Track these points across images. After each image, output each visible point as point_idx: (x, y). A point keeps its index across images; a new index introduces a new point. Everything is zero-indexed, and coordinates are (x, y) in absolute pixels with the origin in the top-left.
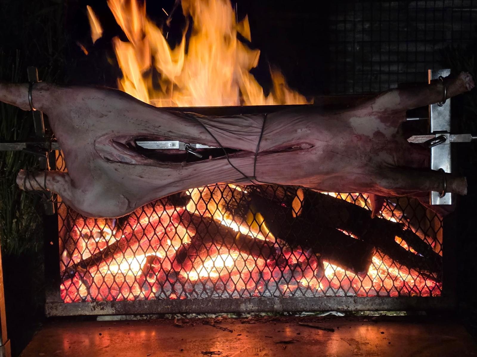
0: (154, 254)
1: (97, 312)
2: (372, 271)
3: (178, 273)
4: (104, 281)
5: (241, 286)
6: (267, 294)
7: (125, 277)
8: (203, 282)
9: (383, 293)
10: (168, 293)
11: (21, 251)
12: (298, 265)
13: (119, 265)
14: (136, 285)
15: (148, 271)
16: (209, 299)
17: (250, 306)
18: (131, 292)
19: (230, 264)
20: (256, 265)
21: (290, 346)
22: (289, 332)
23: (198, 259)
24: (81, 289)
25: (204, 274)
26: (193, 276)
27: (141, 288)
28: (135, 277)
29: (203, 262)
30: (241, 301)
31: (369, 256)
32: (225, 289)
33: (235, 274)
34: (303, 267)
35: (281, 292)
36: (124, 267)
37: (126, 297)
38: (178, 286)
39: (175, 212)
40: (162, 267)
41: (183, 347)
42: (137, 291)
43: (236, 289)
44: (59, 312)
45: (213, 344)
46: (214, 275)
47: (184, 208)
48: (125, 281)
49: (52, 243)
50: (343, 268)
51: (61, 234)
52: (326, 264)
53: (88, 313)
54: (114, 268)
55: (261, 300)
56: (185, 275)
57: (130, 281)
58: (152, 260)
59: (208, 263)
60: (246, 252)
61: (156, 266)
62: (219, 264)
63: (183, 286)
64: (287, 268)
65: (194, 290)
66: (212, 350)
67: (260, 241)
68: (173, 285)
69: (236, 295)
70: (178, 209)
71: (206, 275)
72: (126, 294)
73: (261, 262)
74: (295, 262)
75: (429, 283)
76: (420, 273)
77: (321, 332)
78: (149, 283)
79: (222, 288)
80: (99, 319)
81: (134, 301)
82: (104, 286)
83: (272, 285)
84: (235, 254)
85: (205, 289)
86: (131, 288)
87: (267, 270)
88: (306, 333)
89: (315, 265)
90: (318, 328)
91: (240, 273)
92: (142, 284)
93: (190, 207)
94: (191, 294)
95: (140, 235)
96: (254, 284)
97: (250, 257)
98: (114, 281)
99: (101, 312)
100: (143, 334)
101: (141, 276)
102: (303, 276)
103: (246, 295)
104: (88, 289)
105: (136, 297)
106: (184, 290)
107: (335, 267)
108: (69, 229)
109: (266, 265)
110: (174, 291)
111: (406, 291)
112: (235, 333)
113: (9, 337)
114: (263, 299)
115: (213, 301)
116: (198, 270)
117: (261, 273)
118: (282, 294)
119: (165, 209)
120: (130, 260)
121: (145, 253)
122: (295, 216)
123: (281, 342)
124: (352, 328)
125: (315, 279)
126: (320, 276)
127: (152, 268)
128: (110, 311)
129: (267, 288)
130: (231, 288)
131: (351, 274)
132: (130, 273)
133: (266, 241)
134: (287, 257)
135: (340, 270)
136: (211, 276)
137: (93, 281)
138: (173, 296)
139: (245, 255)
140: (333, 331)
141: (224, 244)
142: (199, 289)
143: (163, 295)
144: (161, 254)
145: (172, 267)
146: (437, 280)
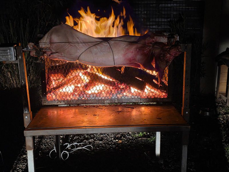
0: (77, 85)
1: (58, 104)
2: (146, 90)
3: (85, 91)
4: (61, 94)
5: (105, 95)
6: (113, 98)
7: (68, 92)
8: (93, 94)
9: (149, 97)
10: (82, 98)
12: (123, 88)
13: (66, 89)
14: (71, 95)
15: (75, 90)
16: (95, 99)
17: (108, 101)
18: (70, 97)
19: (101, 89)
20: (110, 89)
21: (120, 113)
22: (120, 109)
23: (91, 87)
24: (53, 97)
25: (93, 92)
26: (90, 92)
27: (73, 96)
28: (71, 92)
29: (93, 88)
30: (104, 100)
31: (146, 85)
32: (100, 96)
33: (103, 92)
34: (125, 89)
35: (117, 97)
36: (67, 90)
37: (68, 99)
38: (85, 96)
39: (84, 72)
40: (79, 89)
41: (87, 113)
42: (72, 97)
43: (103, 96)
44: (46, 104)
45: (96, 113)
46: (96, 92)
47: (86, 71)
48: (68, 94)
49: (44, 82)
50: (137, 89)
51: (46, 79)
52: (132, 88)
53: (56, 104)
54: (64, 90)
55: (111, 100)
56: (87, 92)
57: (69, 94)
58: (76, 87)
59: (95, 88)
60: (106, 85)
61: (78, 89)
62: (98, 89)
63: (86, 95)
64: (120, 89)
65: (90, 97)
66: (96, 114)
67: (111, 81)
68: (83, 95)
69: (103, 98)
70: (85, 71)
71: (94, 92)
72: (68, 98)
73: (111, 88)
74: (122, 87)
75: (164, 94)
76: (161, 91)
77: (130, 109)
78: (75, 94)
79: (99, 96)
80: (59, 106)
81: (71, 100)
82: (61, 96)
83: (115, 95)
84: (103, 85)
85: (93, 96)
86: (69, 96)
87: (113, 90)
88: (126, 109)
89: (128, 89)
91: (105, 91)
92: (73, 94)
93: (89, 70)
94: (89, 98)
95: (72, 79)
96: (109, 95)
97: (108, 86)
98: (64, 94)
99: (60, 104)
100: (74, 110)
101: (73, 92)
102: (125, 92)
103: (107, 98)
104: (56, 96)
105: (71, 99)
106: (87, 97)
107: (134, 89)
108: (49, 78)
109: (113, 89)
110: (83, 97)
111: (156, 96)
112: (103, 110)
113: (31, 111)
114: (112, 99)
115: (96, 100)
116: (91, 90)
117: (111, 91)
118: (118, 98)
119: (80, 71)
120: (69, 87)
121: (74, 85)
122: (122, 73)
123: (118, 112)
124: (140, 108)
125: (128, 93)
126: (130, 92)
127: (76, 90)
128: (63, 103)
129: (113, 96)
130: (101, 96)
131: (139, 91)
132: (69, 92)
133: (113, 81)
134: (119, 86)
135: (136, 90)
136: (95, 92)
137: (57, 94)
138: (83, 99)
139: (106, 86)
140: (134, 108)
141: (99, 82)
142: (91, 96)
143: (80, 98)
144: (79, 85)
145: (83, 89)
146: (166, 93)
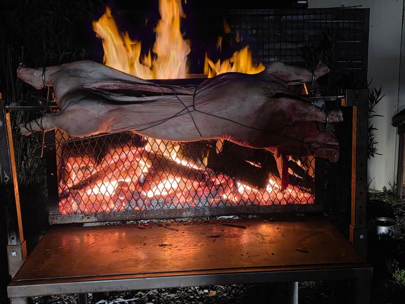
0: (123, 180)
1: (84, 220)
2: (269, 189)
3: (139, 193)
4: (89, 199)
5: (182, 200)
6: (200, 205)
7: (104, 196)
8: (157, 198)
9: (277, 202)
10: (133, 207)
11: (28, 182)
12: (221, 185)
13: (99, 188)
14: (112, 202)
15: (120, 191)
16: (162, 210)
17: (189, 214)
18: (108, 206)
19: (175, 186)
20: (193, 186)
21: (217, 239)
22: (215, 230)
23: (154, 183)
24: (73, 205)
25: (158, 193)
26: (150, 194)
27: (115, 203)
28: (111, 196)
29: (157, 185)
30: (181, 211)
31: (268, 178)
32: (172, 203)
33: (178, 192)
34: (224, 187)
35: (209, 204)
36: (103, 190)
37: (104, 209)
38: (140, 202)
39: (137, 152)
40: (129, 189)
41: (146, 242)
42: (112, 206)
43: (179, 202)
44: (58, 221)
45: (166, 239)
46: (164, 193)
47: (143, 149)
48: (104, 198)
49: (52, 174)
50: (250, 186)
51: (58, 168)
52: (239, 184)
53: (78, 222)
54: (96, 190)
55: (196, 209)
56: (145, 194)
57: (107, 200)
58: (122, 184)
59: (161, 186)
60: (186, 178)
61: (126, 189)
62: (168, 186)
63: (144, 201)
64: (214, 187)
65: (151, 204)
66: (165, 243)
67: (195, 170)
68: (136, 201)
69: (179, 207)
70: (139, 149)
71: (159, 194)
72: (104, 207)
73: (196, 184)
74: (218, 183)
75: (307, 195)
76: (300, 189)
77: (236, 229)
78: (120, 200)
79: (170, 202)
80: (85, 225)
81: (110, 212)
82: (90, 203)
83: (203, 199)
84: (178, 179)
85: (158, 203)
86: (108, 204)
87: (200, 189)
88: (227, 230)
89: (232, 185)
90: (235, 226)
91: (182, 192)
92: (115, 199)
93: (147, 148)
94: (149, 206)
95: (113, 168)
96: (191, 199)
97: (189, 181)
98: (96, 199)
99: (88, 221)
100: (117, 234)
101: (114, 195)
102: (224, 193)
103: (186, 206)
104: (78, 205)
105: (111, 210)
106: (144, 204)
107: (245, 186)
108: (64, 165)
109: (199, 186)
110: (137, 205)
111: (291, 200)
112: (180, 232)
113: (24, 239)
114: (198, 208)
115: (164, 211)
116: (154, 190)
117: (196, 191)
118: (210, 205)
119: (130, 150)
120: (107, 184)
121: (117, 180)
122: (218, 152)
123: (212, 237)
124: (258, 226)
125: (231, 194)
126: (235, 192)
127: (122, 190)
128: (94, 219)
129: (200, 201)
130: (175, 202)
131: (255, 191)
132: (107, 194)
133: (199, 170)
134: (213, 180)
135: (248, 188)
136: (162, 194)
137: (82, 200)
138: (137, 208)
139: (185, 180)
140: (245, 228)
141: (171, 172)
142: (154, 203)
143: (130, 208)
144: (128, 180)
145: (136, 189)
146: (311, 194)
